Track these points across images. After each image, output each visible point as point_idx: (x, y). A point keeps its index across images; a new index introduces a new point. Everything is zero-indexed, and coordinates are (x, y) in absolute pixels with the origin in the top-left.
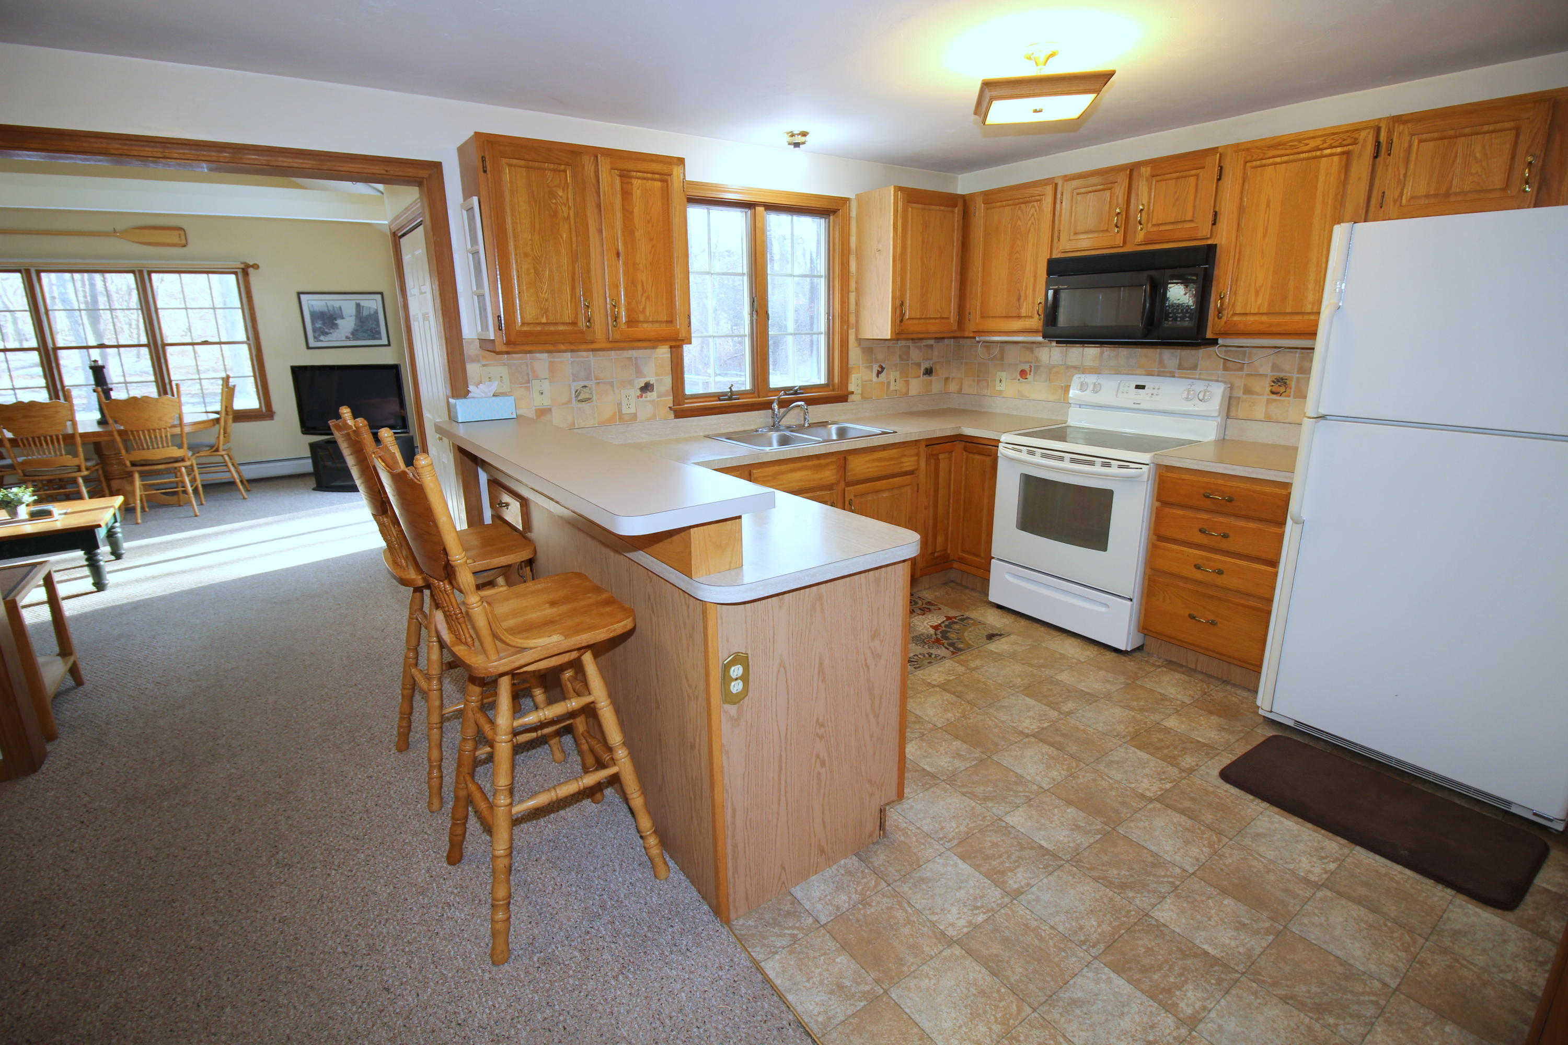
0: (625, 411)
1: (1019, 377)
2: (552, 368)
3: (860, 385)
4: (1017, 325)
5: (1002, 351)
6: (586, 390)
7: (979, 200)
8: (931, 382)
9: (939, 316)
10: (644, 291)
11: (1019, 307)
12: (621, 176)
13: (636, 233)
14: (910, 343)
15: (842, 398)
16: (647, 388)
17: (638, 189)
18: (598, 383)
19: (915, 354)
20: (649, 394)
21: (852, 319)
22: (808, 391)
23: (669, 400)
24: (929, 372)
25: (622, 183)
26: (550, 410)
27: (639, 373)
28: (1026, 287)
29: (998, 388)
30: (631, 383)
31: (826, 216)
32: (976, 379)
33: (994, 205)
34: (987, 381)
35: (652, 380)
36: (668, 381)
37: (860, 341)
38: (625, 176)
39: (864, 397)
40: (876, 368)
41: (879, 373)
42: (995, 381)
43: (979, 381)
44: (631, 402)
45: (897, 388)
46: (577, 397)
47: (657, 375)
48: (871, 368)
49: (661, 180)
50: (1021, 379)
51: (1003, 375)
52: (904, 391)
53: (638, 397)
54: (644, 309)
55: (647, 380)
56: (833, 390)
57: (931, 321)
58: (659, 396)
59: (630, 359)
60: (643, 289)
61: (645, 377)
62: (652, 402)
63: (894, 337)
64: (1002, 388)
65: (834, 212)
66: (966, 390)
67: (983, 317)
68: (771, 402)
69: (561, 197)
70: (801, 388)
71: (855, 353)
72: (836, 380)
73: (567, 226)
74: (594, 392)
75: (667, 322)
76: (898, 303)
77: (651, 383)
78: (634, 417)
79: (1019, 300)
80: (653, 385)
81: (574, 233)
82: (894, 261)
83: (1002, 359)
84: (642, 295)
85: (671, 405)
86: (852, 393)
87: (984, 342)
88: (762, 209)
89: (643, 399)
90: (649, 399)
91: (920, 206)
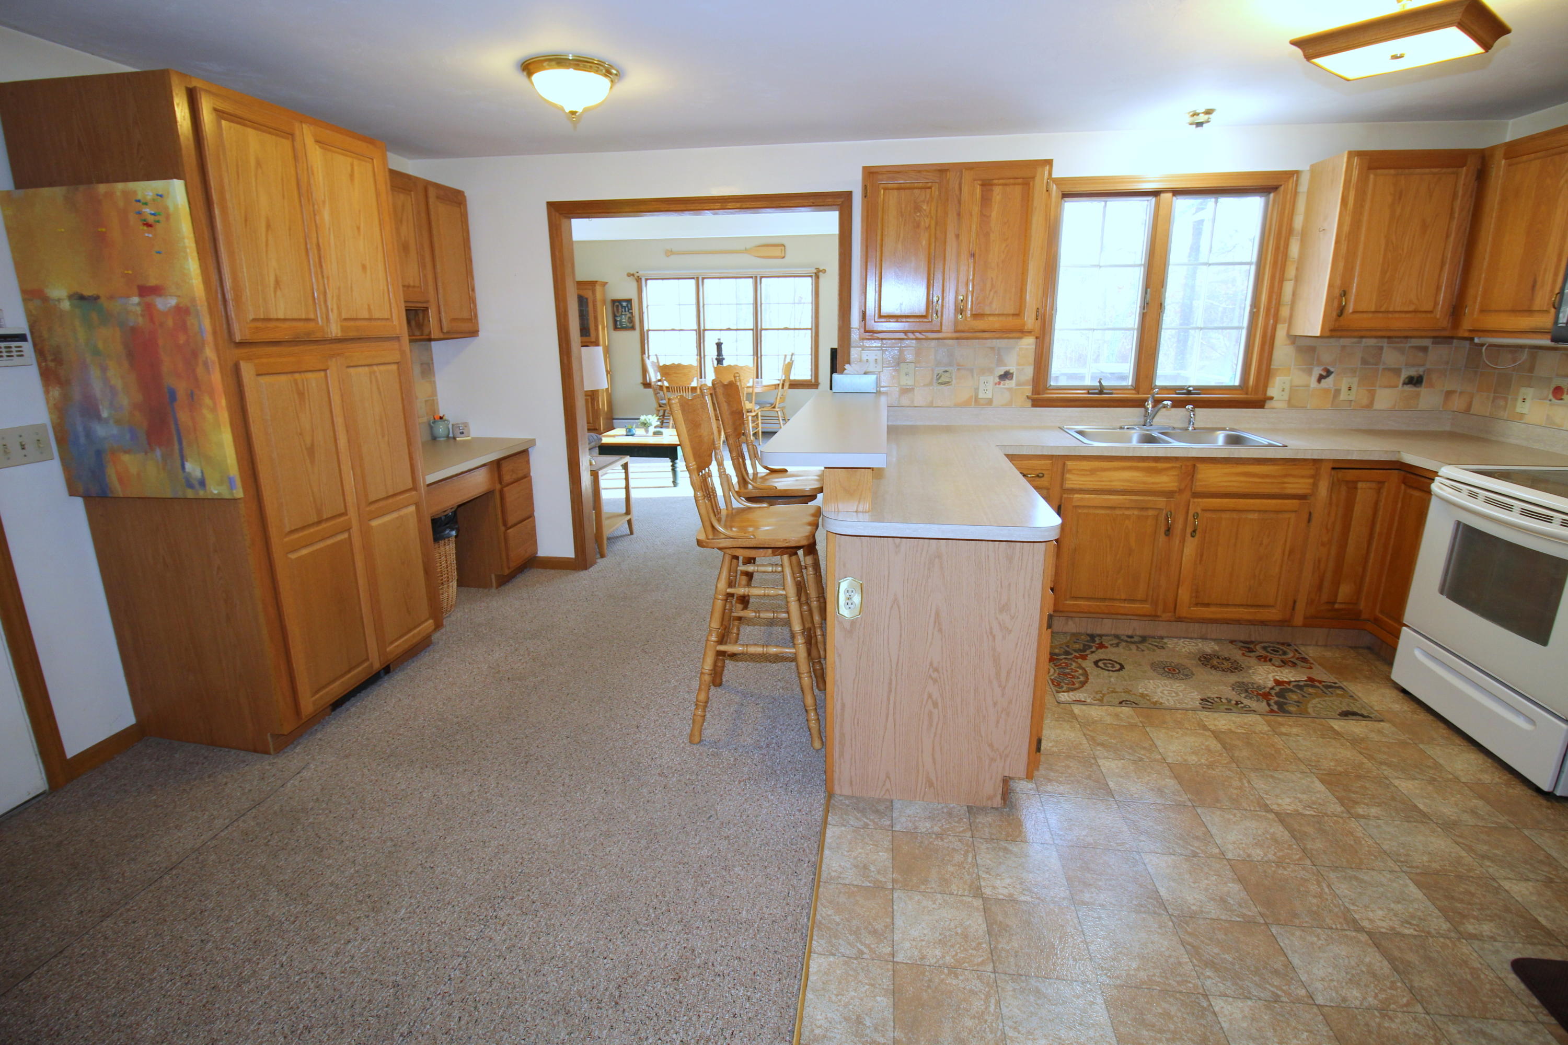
0: (981, 395)
1: (1551, 397)
2: (918, 353)
3: (1287, 390)
4: (1525, 322)
5: (1533, 358)
6: (947, 374)
7: (1499, 154)
8: (1418, 395)
9: (1412, 308)
10: (993, 286)
11: (1532, 299)
12: (982, 185)
13: (991, 235)
14: (1384, 343)
15: (1259, 403)
16: (1006, 376)
17: (998, 194)
18: (958, 369)
19: (1391, 357)
20: (1007, 382)
21: (1285, 312)
22: (1210, 392)
23: (1028, 390)
24: (1414, 381)
25: (982, 191)
26: (913, 389)
27: (1000, 362)
28: (1545, 269)
29: (1518, 410)
30: (990, 371)
31: (1265, 194)
32: (1492, 395)
33: (1518, 159)
34: (1506, 399)
35: (1012, 369)
36: (1029, 371)
37: (1294, 339)
38: (987, 185)
39: (1290, 404)
40: (1317, 371)
41: (1321, 378)
42: (1516, 400)
43: (1495, 398)
44: (988, 387)
45: (1351, 398)
46: (938, 380)
47: (1018, 364)
48: (1309, 372)
49: (1023, 184)
50: (1554, 400)
51: (1528, 392)
52: (1365, 401)
53: (996, 384)
54: (991, 303)
55: (1006, 369)
56: (1247, 394)
57: (1397, 315)
58: (1018, 384)
59: (992, 348)
60: (992, 285)
61: (1005, 365)
62: (1010, 390)
63: (1328, 334)
64: (1525, 411)
65: (1275, 189)
66: (1476, 407)
67: (1483, 311)
68: (1146, 400)
69: (925, 210)
70: (1196, 388)
71: (1283, 352)
72: (1251, 382)
73: (927, 235)
74: (954, 377)
75: (1014, 315)
76: (1337, 292)
77: (1011, 371)
78: (990, 402)
79: (1534, 287)
80: (1012, 374)
81: (933, 240)
82: (1337, 242)
83: (1531, 369)
84: (991, 290)
85: (1029, 394)
86: (1271, 398)
87: (1491, 345)
88: (1170, 195)
89: (1001, 386)
90: (1006, 386)
91: (1392, 171)
